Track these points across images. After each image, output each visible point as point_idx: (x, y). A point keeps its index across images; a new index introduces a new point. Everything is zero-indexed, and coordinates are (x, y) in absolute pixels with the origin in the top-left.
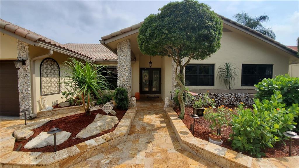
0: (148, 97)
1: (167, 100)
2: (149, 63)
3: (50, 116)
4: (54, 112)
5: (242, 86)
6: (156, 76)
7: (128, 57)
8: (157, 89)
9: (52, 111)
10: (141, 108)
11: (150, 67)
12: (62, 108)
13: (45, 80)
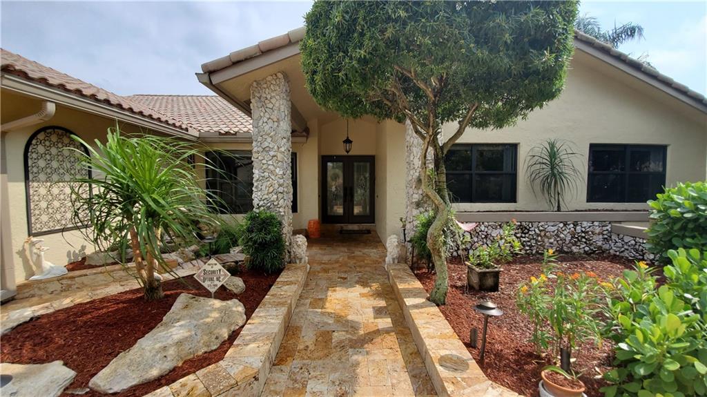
0: (341, 232)
1: (392, 244)
2: (344, 142)
3: (58, 294)
4: (69, 282)
5: (588, 201)
6: (361, 178)
7: (281, 123)
8: (364, 208)
9: (63, 279)
10: (323, 266)
11: (348, 152)
12: (94, 271)
13: (43, 191)
